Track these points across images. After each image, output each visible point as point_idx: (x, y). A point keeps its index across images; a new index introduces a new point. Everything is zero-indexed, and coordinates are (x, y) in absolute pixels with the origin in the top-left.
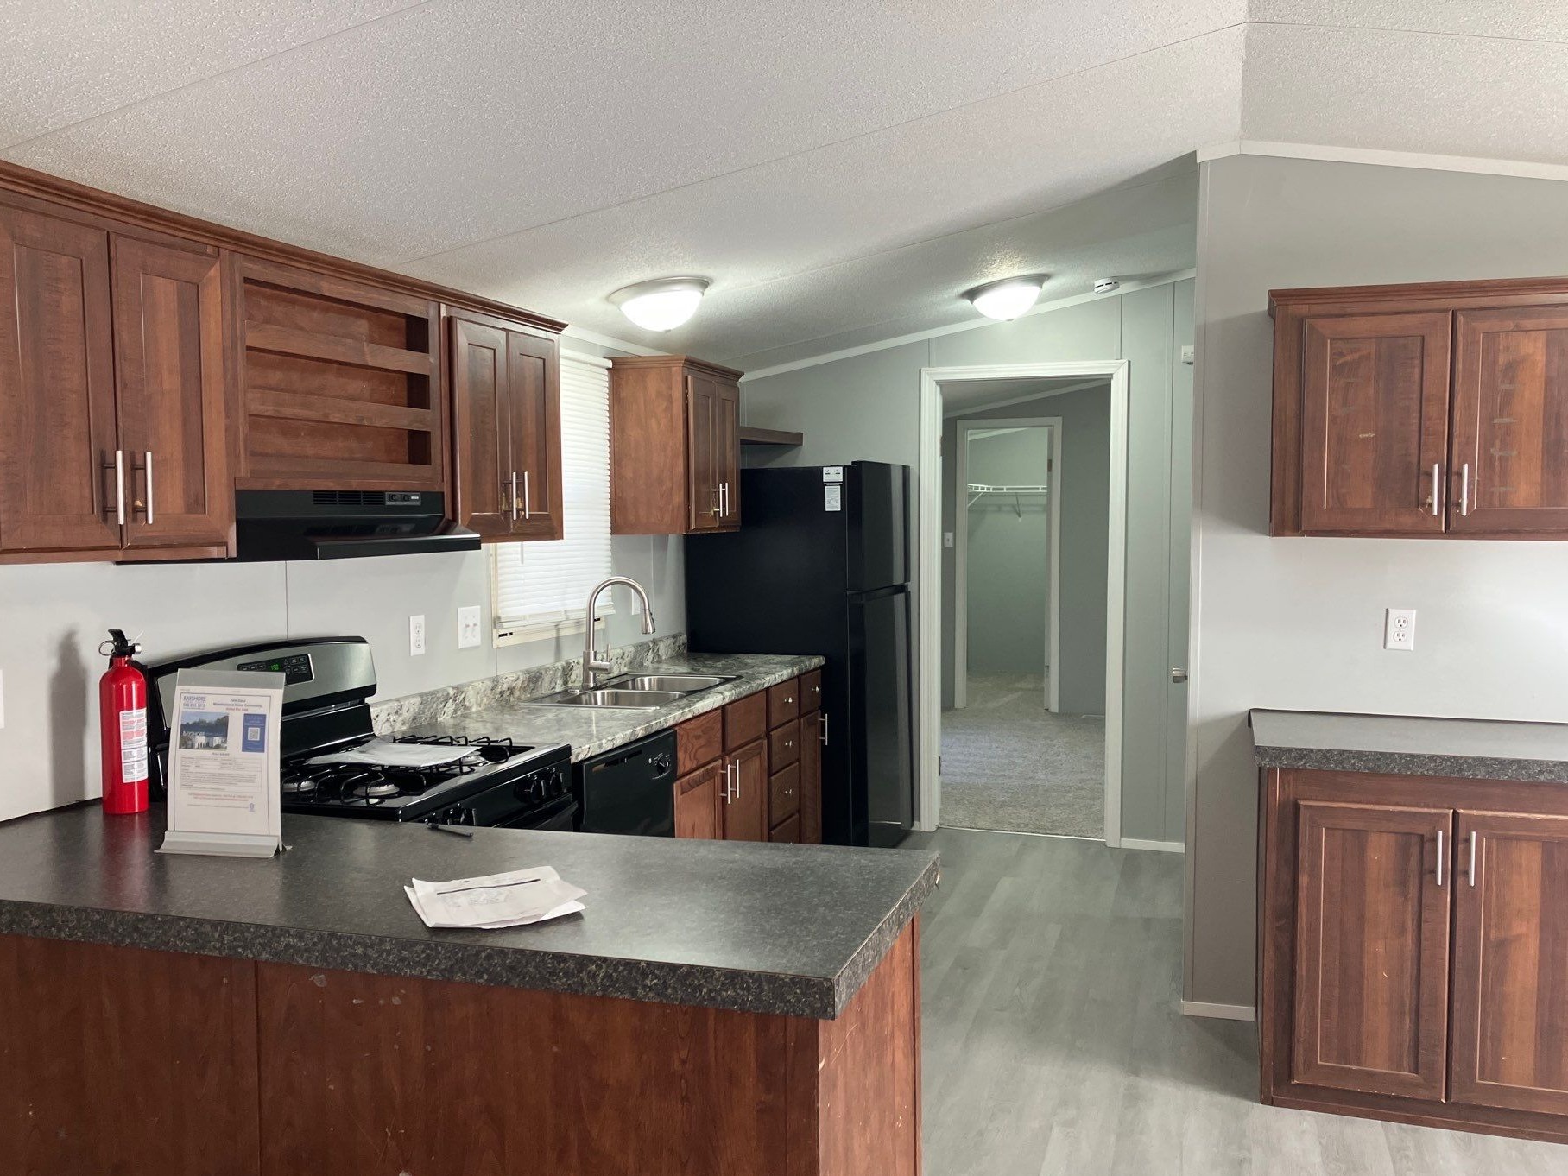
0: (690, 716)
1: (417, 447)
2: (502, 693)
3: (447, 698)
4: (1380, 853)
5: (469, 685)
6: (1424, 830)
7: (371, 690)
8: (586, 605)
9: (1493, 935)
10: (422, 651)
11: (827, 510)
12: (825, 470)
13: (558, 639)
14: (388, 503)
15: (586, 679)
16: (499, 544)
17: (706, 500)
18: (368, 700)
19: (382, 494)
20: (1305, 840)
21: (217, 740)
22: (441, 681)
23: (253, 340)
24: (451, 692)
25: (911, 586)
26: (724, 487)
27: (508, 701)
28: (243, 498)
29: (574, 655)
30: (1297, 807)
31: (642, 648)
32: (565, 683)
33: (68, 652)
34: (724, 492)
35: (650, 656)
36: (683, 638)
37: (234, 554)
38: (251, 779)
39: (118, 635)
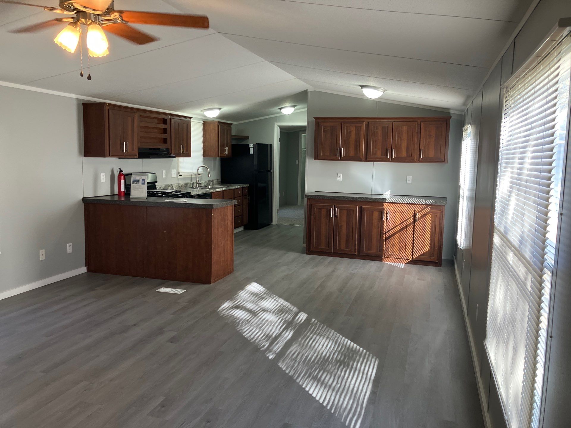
0: (215, 191)
1: (165, 141)
2: (180, 186)
3: (169, 186)
4: (324, 212)
5: (174, 184)
6: (330, 208)
7: (156, 182)
8: (197, 171)
9: (340, 225)
10: (165, 177)
11: (250, 153)
12: (250, 145)
13: (191, 177)
14: (161, 150)
15: (197, 185)
16: (180, 158)
17: (223, 150)
18: (156, 184)
19: (159, 149)
20: (312, 210)
21: (138, 183)
22: (169, 183)
23: (141, 125)
24: (170, 185)
25: (272, 171)
26: (227, 148)
27: (181, 188)
28: (139, 149)
29: (194, 181)
30: (311, 205)
31: (210, 181)
32: (193, 186)
33: (112, 171)
34: (227, 149)
35: (212, 183)
36: (220, 180)
37: (138, 157)
38: (143, 188)
39: (120, 169)
